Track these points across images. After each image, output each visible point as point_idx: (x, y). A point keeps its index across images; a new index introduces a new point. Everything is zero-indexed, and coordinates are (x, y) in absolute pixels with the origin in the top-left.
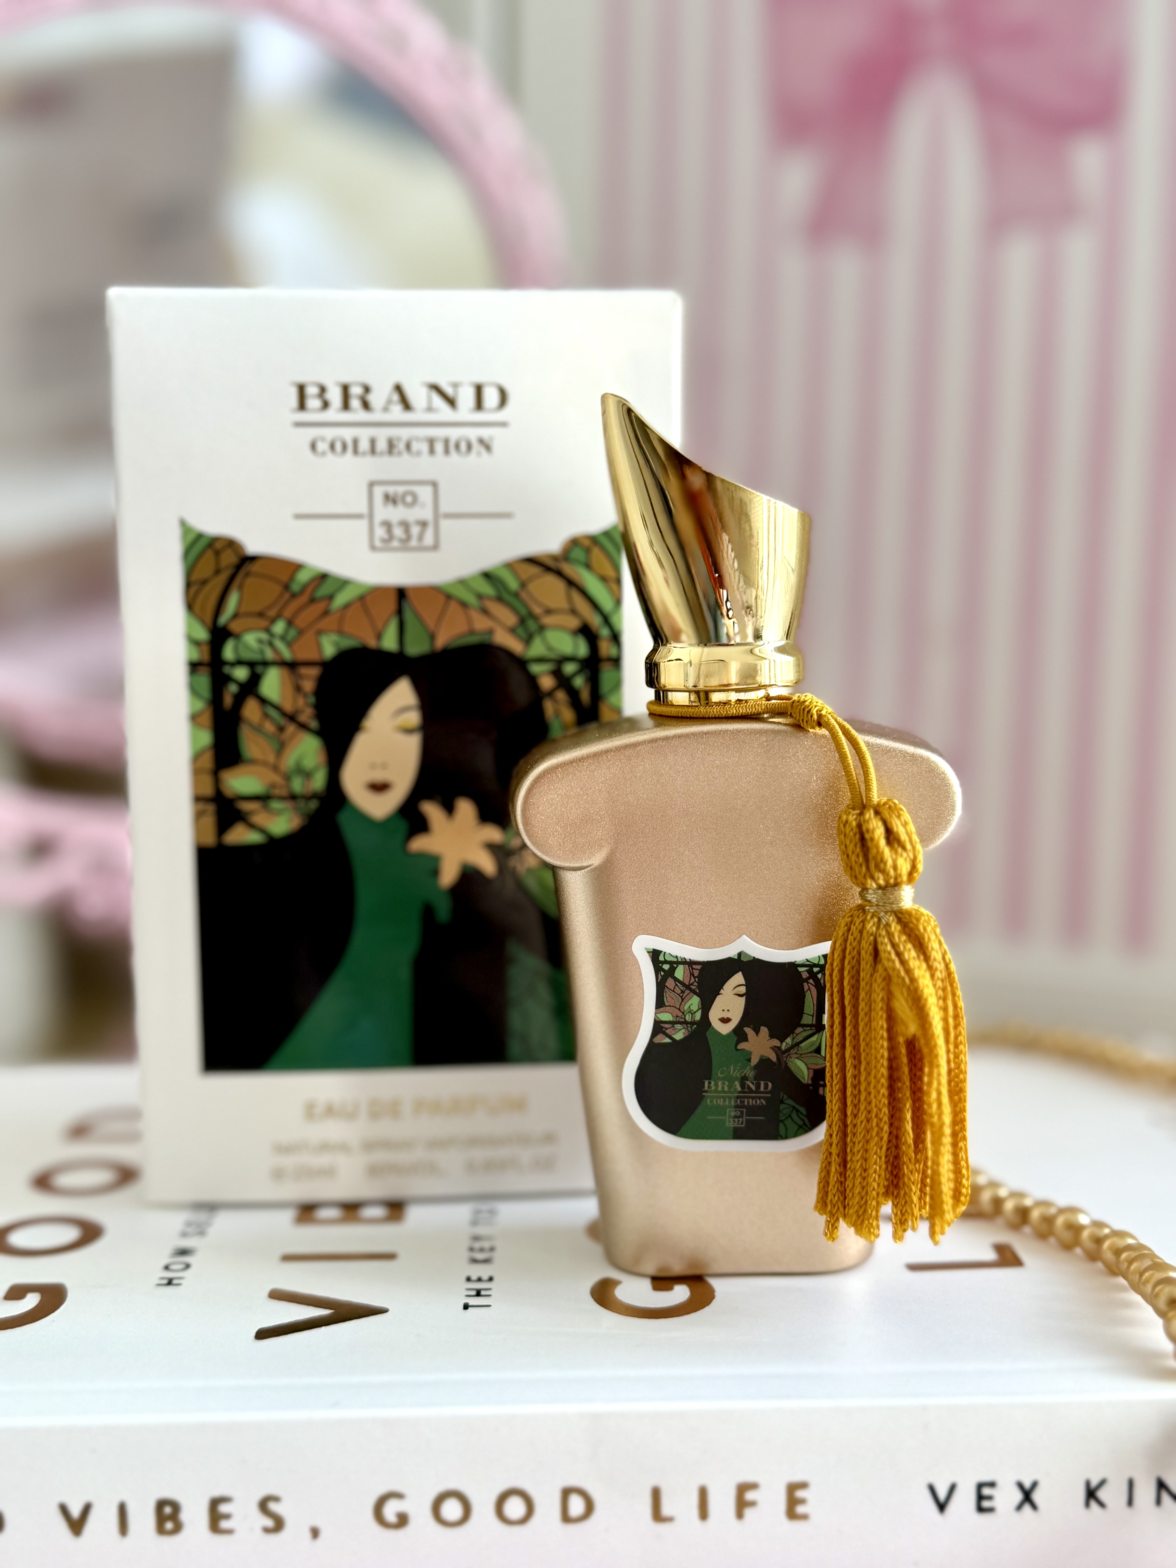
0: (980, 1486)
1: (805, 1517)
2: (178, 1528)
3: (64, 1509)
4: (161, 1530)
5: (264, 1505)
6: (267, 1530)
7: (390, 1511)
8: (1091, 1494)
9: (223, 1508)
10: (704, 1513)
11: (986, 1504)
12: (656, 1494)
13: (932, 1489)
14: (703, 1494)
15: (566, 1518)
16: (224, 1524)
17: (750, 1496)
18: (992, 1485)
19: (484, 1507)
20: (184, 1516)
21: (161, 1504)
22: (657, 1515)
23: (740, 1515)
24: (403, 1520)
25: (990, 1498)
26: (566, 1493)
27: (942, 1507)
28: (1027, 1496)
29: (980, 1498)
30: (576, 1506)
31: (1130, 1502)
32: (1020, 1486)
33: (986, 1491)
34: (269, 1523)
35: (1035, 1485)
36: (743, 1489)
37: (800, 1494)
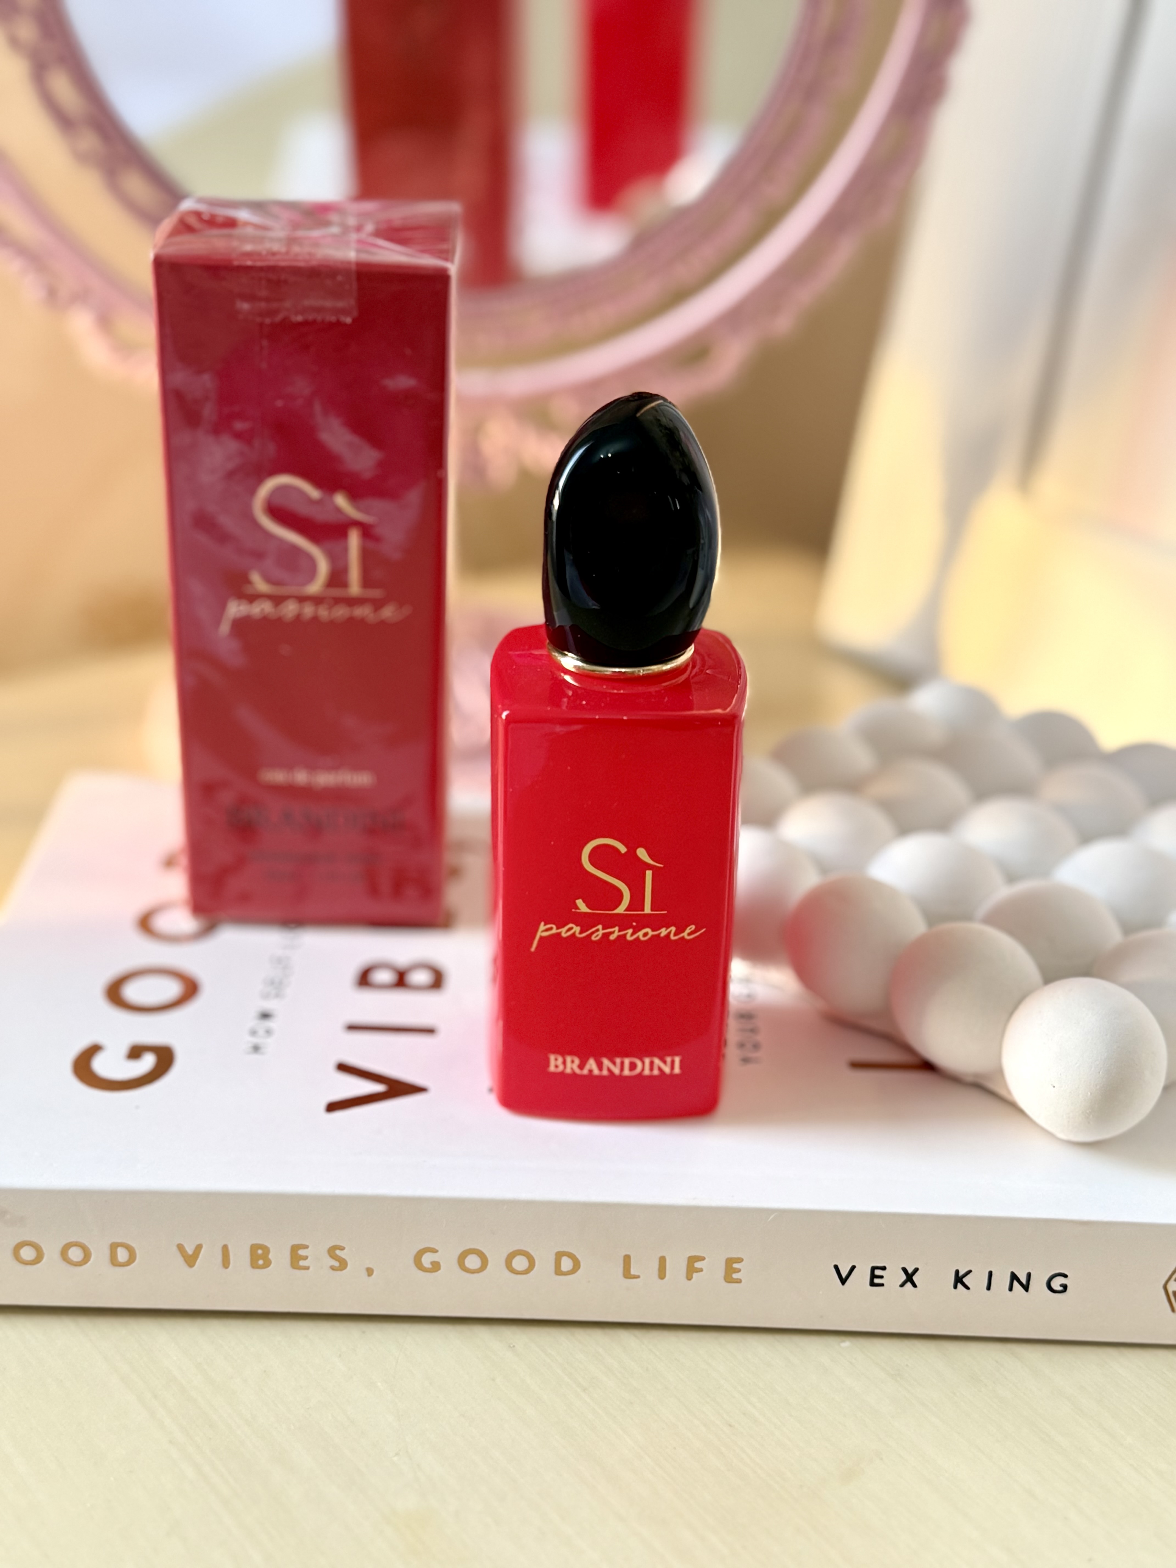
0: (873, 1269)
1: (739, 1281)
2: (267, 1264)
3: (181, 1248)
4: (254, 1265)
5: (332, 1251)
6: (333, 1268)
7: (427, 1260)
8: (959, 1280)
9: (301, 1252)
10: (662, 1274)
11: (876, 1281)
12: (627, 1259)
13: (836, 1268)
14: (662, 1261)
15: (558, 1271)
16: (302, 1263)
17: (698, 1265)
18: (884, 1268)
19: (496, 1260)
20: (271, 1256)
21: (254, 1248)
22: (627, 1274)
23: (689, 1278)
24: (436, 1267)
25: (882, 1277)
26: (559, 1256)
27: (843, 1281)
28: (910, 1278)
29: (873, 1276)
30: (566, 1264)
31: (989, 1288)
32: (905, 1270)
33: (878, 1272)
34: (336, 1264)
35: (916, 1270)
36: (692, 1260)
37: (735, 1266)
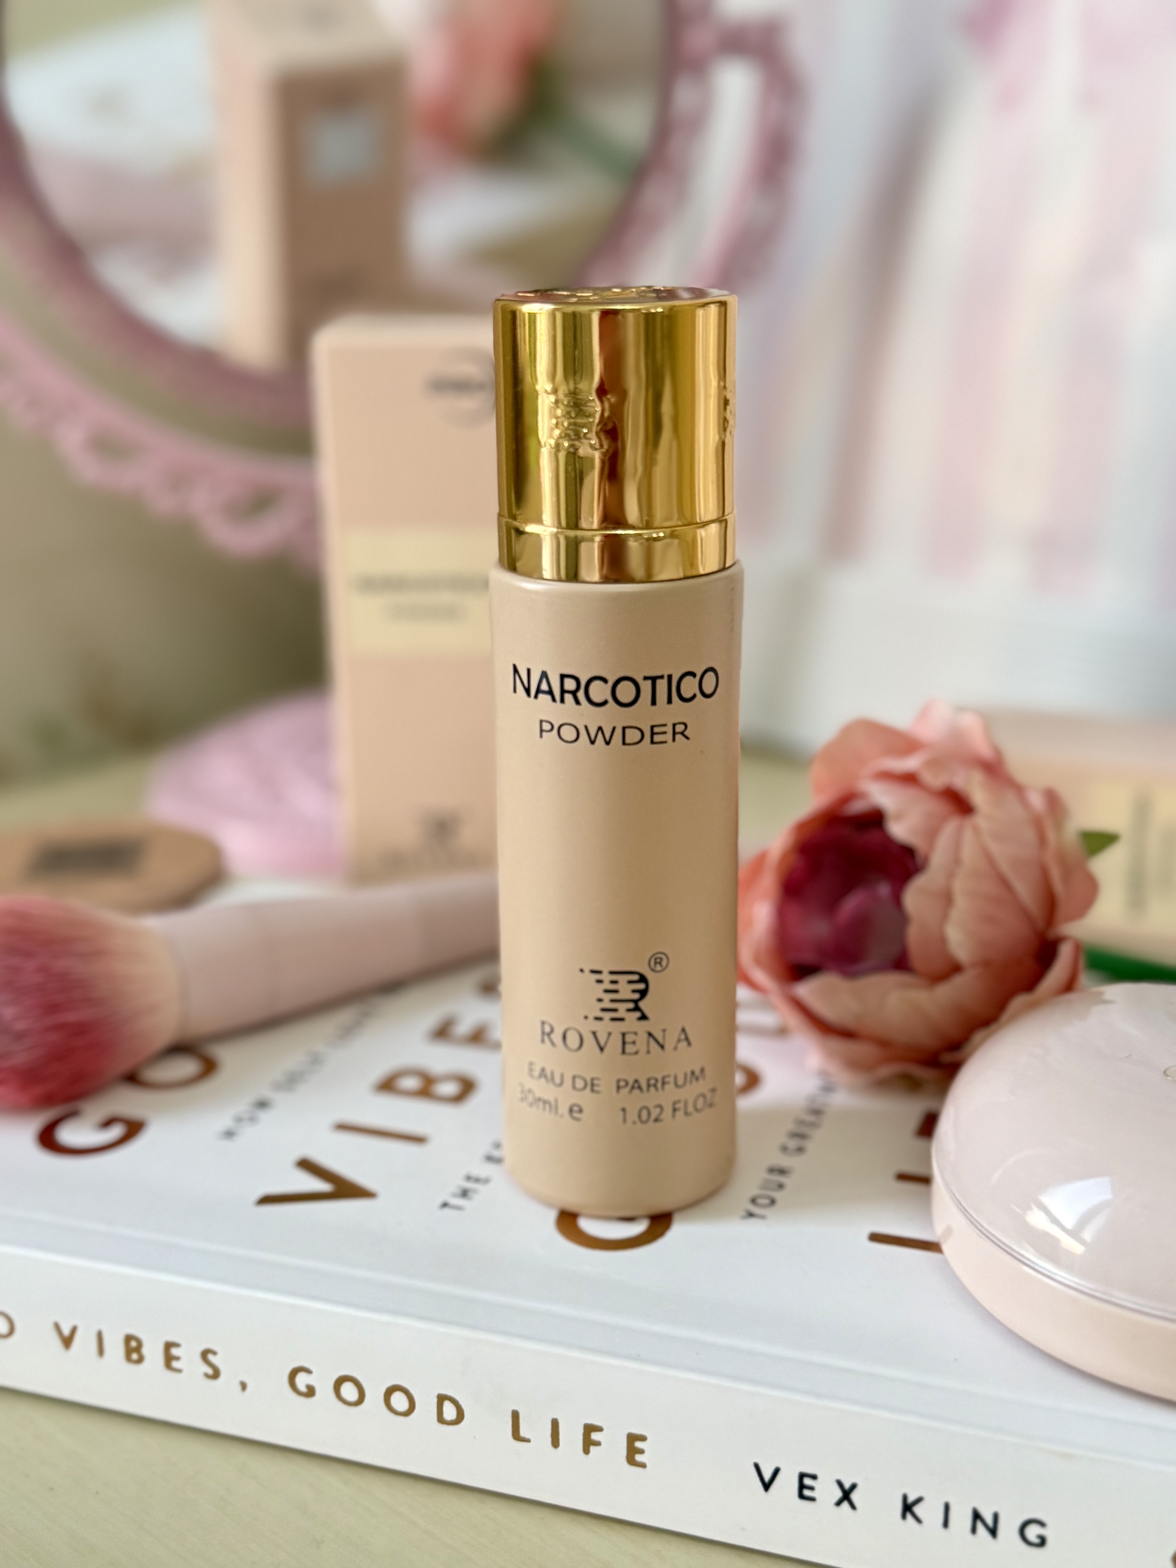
0: (802, 1476)
1: (643, 1465)
2: (140, 1360)
3: (57, 1327)
4: (128, 1358)
5: (205, 1356)
7: (301, 1382)
8: (908, 1508)
9: (174, 1351)
10: (555, 1442)
11: (807, 1492)
12: (515, 1416)
13: (758, 1468)
14: (555, 1424)
15: (441, 1419)
16: (175, 1364)
17: (595, 1436)
18: (814, 1477)
20: (145, 1351)
21: (129, 1338)
22: (516, 1435)
23: (586, 1451)
24: (310, 1392)
25: (811, 1488)
26: (442, 1399)
27: (767, 1486)
28: (846, 1495)
29: (802, 1487)
30: (450, 1412)
31: (946, 1524)
32: (840, 1484)
33: (807, 1481)
34: (210, 1371)
35: (854, 1487)
36: (589, 1429)
37: (639, 1444)
